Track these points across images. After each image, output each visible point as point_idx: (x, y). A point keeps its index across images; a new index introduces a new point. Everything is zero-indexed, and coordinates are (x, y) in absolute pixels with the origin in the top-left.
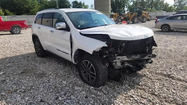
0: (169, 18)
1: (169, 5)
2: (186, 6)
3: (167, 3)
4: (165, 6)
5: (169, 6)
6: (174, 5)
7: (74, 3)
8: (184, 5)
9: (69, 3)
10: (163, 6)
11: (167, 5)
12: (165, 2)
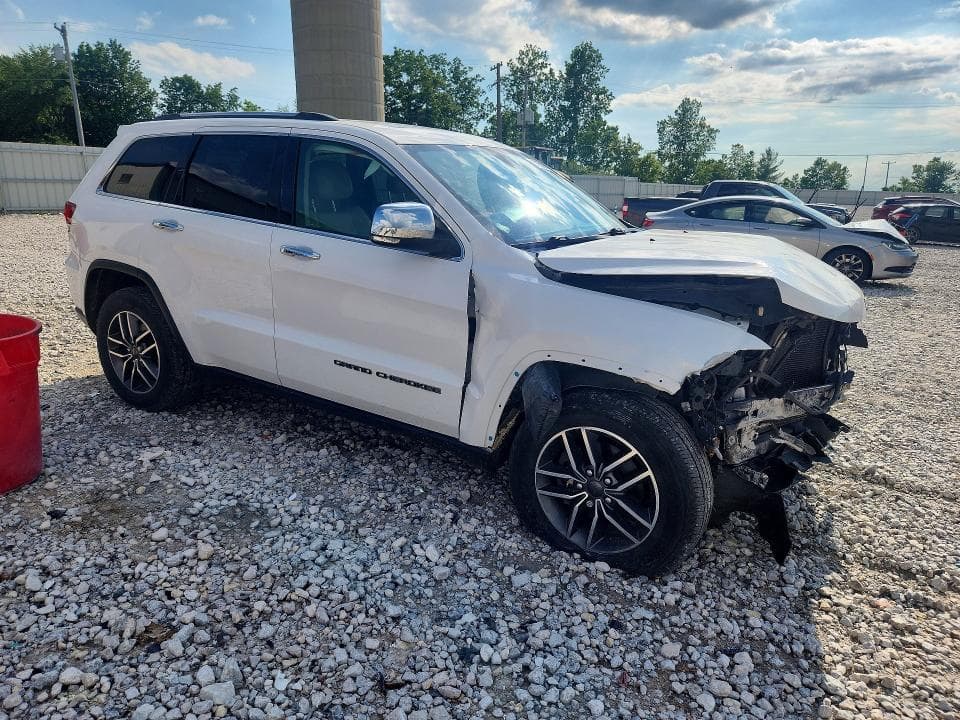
0: (693, 209)
1: (640, 148)
2: (702, 159)
3: (629, 140)
4: (626, 152)
5: (642, 155)
6: (659, 153)
7: (179, 89)
8: (697, 156)
9: (143, 83)
10: (617, 151)
11: (632, 149)
12: (622, 135)
